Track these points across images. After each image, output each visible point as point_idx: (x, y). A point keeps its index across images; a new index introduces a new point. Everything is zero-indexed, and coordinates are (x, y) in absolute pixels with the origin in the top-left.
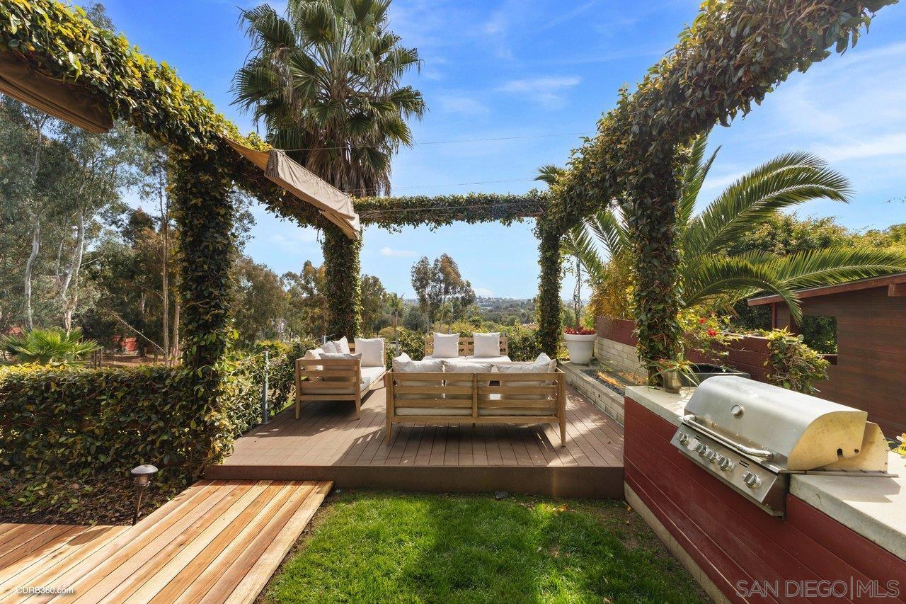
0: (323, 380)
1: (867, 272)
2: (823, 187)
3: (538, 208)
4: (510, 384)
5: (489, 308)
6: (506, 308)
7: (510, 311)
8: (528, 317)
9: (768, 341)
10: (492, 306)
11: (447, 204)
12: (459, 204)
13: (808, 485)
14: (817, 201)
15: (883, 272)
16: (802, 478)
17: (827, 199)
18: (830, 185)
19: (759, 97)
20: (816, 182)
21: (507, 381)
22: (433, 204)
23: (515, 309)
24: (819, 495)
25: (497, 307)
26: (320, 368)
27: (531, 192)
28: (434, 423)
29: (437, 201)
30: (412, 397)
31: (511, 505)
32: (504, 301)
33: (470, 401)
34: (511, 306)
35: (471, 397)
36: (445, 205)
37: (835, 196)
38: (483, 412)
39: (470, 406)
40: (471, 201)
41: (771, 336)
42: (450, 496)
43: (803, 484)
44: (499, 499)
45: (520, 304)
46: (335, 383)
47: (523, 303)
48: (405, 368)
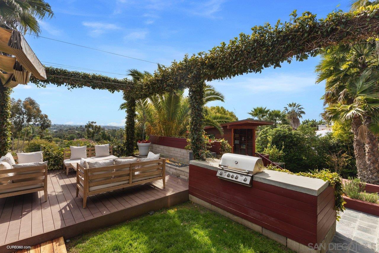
0: (13, 182)
1: (223, 122)
2: (220, 97)
3: (128, 87)
4: (146, 166)
5: (55, 130)
6: (67, 130)
7: (69, 132)
8: (81, 135)
9: (220, 142)
10: (56, 129)
11: (81, 77)
12: (88, 78)
13: (258, 177)
14: (218, 101)
15: (226, 122)
16: (256, 176)
17: (220, 101)
18: (221, 97)
19: (234, 76)
20: (219, 95)
21: (144, 165)
22: (72, 75)
23: (73, 131)
24: (261, 178)
25: (61, 130)
26: (11, 174)
27: (124, 79)
28: (111, 190)
29: (74, 74)
30: (98, 180)
31: (158, 215)
32: (65, 126)
33: (128, 177)
34: (70, 129)
35: (129, 175)
36: (79, 77)
37: (222, 100)
38: (134, 180)
39: (128, 179)
40: (94, 77)
41: (222, 141)
42: (130, 221)
43: (256, 177)
44: (152, 215)
45: (75, 128)
46: (26, 182)
47: (77, 128)
48: (95, 166)
